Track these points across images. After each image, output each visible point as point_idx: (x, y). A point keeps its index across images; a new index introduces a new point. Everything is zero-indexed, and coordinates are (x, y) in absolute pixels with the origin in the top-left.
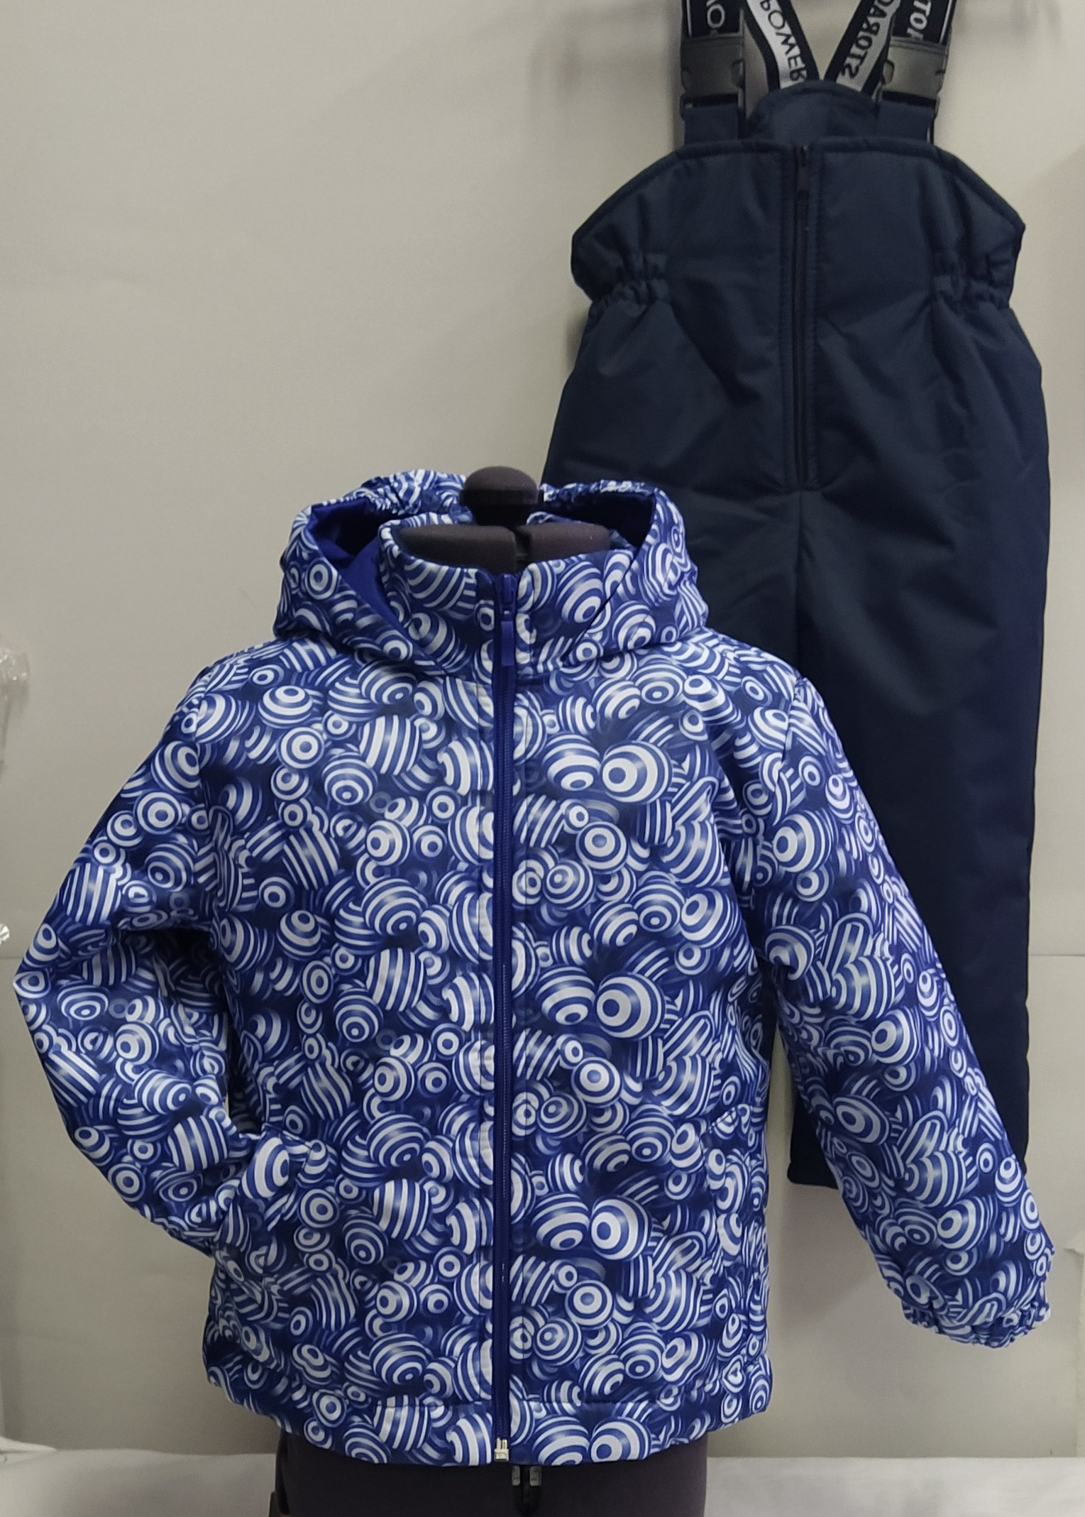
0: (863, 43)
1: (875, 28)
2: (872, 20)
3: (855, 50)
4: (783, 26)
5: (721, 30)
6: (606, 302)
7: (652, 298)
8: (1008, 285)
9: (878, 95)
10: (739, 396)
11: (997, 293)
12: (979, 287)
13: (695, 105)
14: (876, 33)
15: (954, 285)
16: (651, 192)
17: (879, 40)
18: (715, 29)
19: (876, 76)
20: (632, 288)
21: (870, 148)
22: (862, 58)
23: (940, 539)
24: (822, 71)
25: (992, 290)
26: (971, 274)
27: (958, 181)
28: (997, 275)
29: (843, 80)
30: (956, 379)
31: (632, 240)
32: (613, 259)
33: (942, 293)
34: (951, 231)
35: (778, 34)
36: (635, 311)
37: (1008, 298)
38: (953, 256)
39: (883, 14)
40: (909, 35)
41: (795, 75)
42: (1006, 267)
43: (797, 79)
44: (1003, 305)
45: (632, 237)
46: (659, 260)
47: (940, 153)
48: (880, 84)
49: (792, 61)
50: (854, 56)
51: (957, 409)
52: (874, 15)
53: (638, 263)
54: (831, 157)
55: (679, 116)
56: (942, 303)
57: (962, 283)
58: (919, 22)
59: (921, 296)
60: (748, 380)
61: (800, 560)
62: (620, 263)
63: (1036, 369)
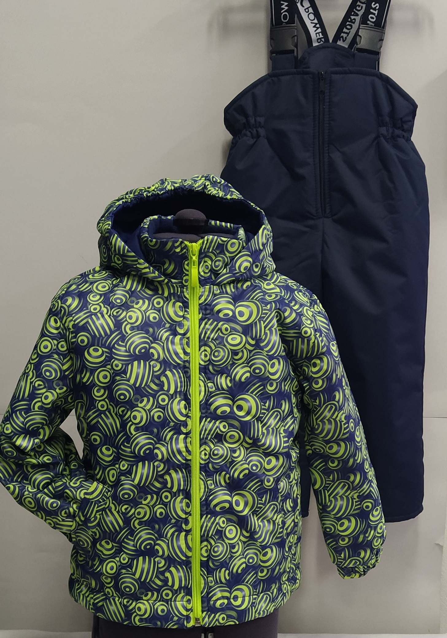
0: (348, 27)
1: (354, 21)
2: (352, 17)
3: (345, 30)
4: (314, 20)
5: (286, 23)
6: (239, 137)
7: (258, 136)
8: (410, 131)
9: (354, 50)
10: (297, 178)
11: (405, 134)
12: (398, 132)
13: (276, 55)
14: (354, 23)
15: (387, 131)
16: (258, 91)
17: (355, 26)
18: (285, 22)
19: (354, 41)
20: (250, 132)
21: (351, 72)
22: (348, 34)
23: (382, 239)
24: (331, 38)
25: (404, 133)
26: (395, 126)
27: (389, 87)
28: (406, 127)
29: (340, 43)
30: (388, 171)
31: (250, 111)
32: (242, 120)
33: (382, 134)
34: (386, 108)
35: (312, 23)
36: (251, 141)
37: (411, 136)
38: (387, 119)
39: (357, 15)
40: (368, 24)
41: (319, 41)
42: (410, 123)
43: (320, 42)
44: (408, 140)
45: (250, 110)
46: (261, 120)
47: (381, 74)
48: (355, 45)
49: (318, 34)
50: (344, 33)
51: (390, 184)
52: (353, 15)
53: (252, 121)
54: (335, 77)
55: (270, 60)
56: (382, 139)
57: (391, 130)
58: (372, 18)
59: (374, 135)
60: (300, 171)
61: (323, 247)
62: (244, 121)
63: (422, 167)
